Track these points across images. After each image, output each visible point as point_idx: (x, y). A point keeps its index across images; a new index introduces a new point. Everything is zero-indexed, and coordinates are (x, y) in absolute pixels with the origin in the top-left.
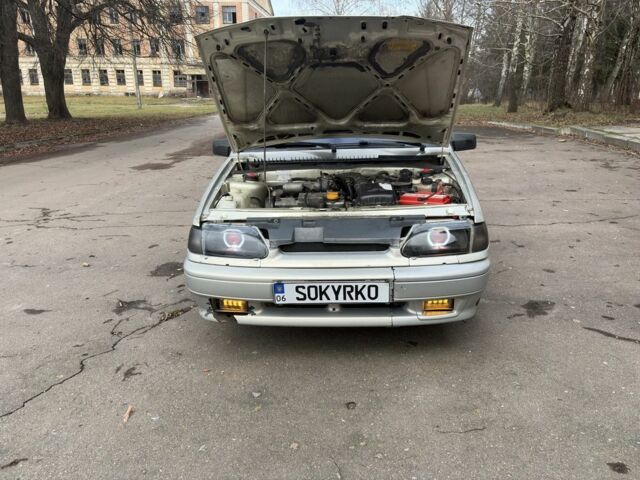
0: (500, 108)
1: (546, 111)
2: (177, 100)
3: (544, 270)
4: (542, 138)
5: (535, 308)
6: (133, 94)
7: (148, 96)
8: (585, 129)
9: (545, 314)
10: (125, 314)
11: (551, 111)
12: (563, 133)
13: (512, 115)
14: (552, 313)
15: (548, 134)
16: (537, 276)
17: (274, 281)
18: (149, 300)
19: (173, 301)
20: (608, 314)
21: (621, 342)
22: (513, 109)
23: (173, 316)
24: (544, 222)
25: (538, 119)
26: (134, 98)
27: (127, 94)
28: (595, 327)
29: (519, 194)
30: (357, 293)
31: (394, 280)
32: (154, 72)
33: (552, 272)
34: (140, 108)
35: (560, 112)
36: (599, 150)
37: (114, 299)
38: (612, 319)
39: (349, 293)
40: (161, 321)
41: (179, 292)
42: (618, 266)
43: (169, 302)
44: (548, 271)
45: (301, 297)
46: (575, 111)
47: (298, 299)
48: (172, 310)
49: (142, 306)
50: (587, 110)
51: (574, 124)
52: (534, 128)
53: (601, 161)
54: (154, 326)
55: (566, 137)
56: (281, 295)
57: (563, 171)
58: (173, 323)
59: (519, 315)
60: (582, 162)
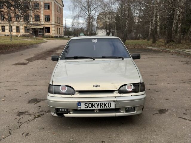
0: (149, 42)
1: (166, 43)
2: (26, 38)
3: (165, 99)
4: (165, 53)
5: (162, 111)
6: (8, 35)
7: (14, 36)
8: (179, 50)
9: (165, 113)
10: (21, 116)
11: (168, 43)
12: (172, 51)
13: (154, 44)
14: (168, 113)
15: (166, 52)
16: (163, 101)
17: (77, 102)
18: (29, 111)
19: (38, 112)
20: (185, 113)
21: (189, 121)
22: (154, 42)
23: (39, 116)
24: (165, 83)
25: (163, 46)
26: (8, 37)
27: (5, 35)
28: (181, 117)
29: (157, 73)
30: (105, 105)
31: (116, 101)
32: (17, 27)
33: (168, 100)
34: (11, 41)
35: (171, 44)
36: (184, 58)
37: (16, 111)
38: (186, 114)
39: (102, 105)
40: (35, 118)
41: (39, 108)
42: (189, 97)
43: (36, 112)
44: (166, 99)
45: (86, 107)
46: (176, 43)
47: (85, 108)
48: (38, 115)
49: (27, 113)
50: (180, 43)
51: (176, 48)
52: (162, 49)
53: (185, 61)
54: (32, 120)
55: (173, 53)
56: (80, 106)
57: (172, 65)
58: (39, 119)
59: (156, 114)
60: (178, 62)
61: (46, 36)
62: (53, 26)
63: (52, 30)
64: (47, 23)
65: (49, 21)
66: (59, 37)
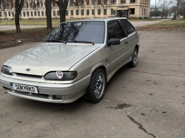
14: (126, 109)
17: (10, 82)
30: (30, 89)
31: (38, 86)
39: (28, 89)
47: (17, 89)
56: (13, 87)
59: (111, 107)
61: (130, 17)
62: (138, 6)
63: (137, 11)
64: (133, 4)
65: (135, 2)
66: (143, 18)
